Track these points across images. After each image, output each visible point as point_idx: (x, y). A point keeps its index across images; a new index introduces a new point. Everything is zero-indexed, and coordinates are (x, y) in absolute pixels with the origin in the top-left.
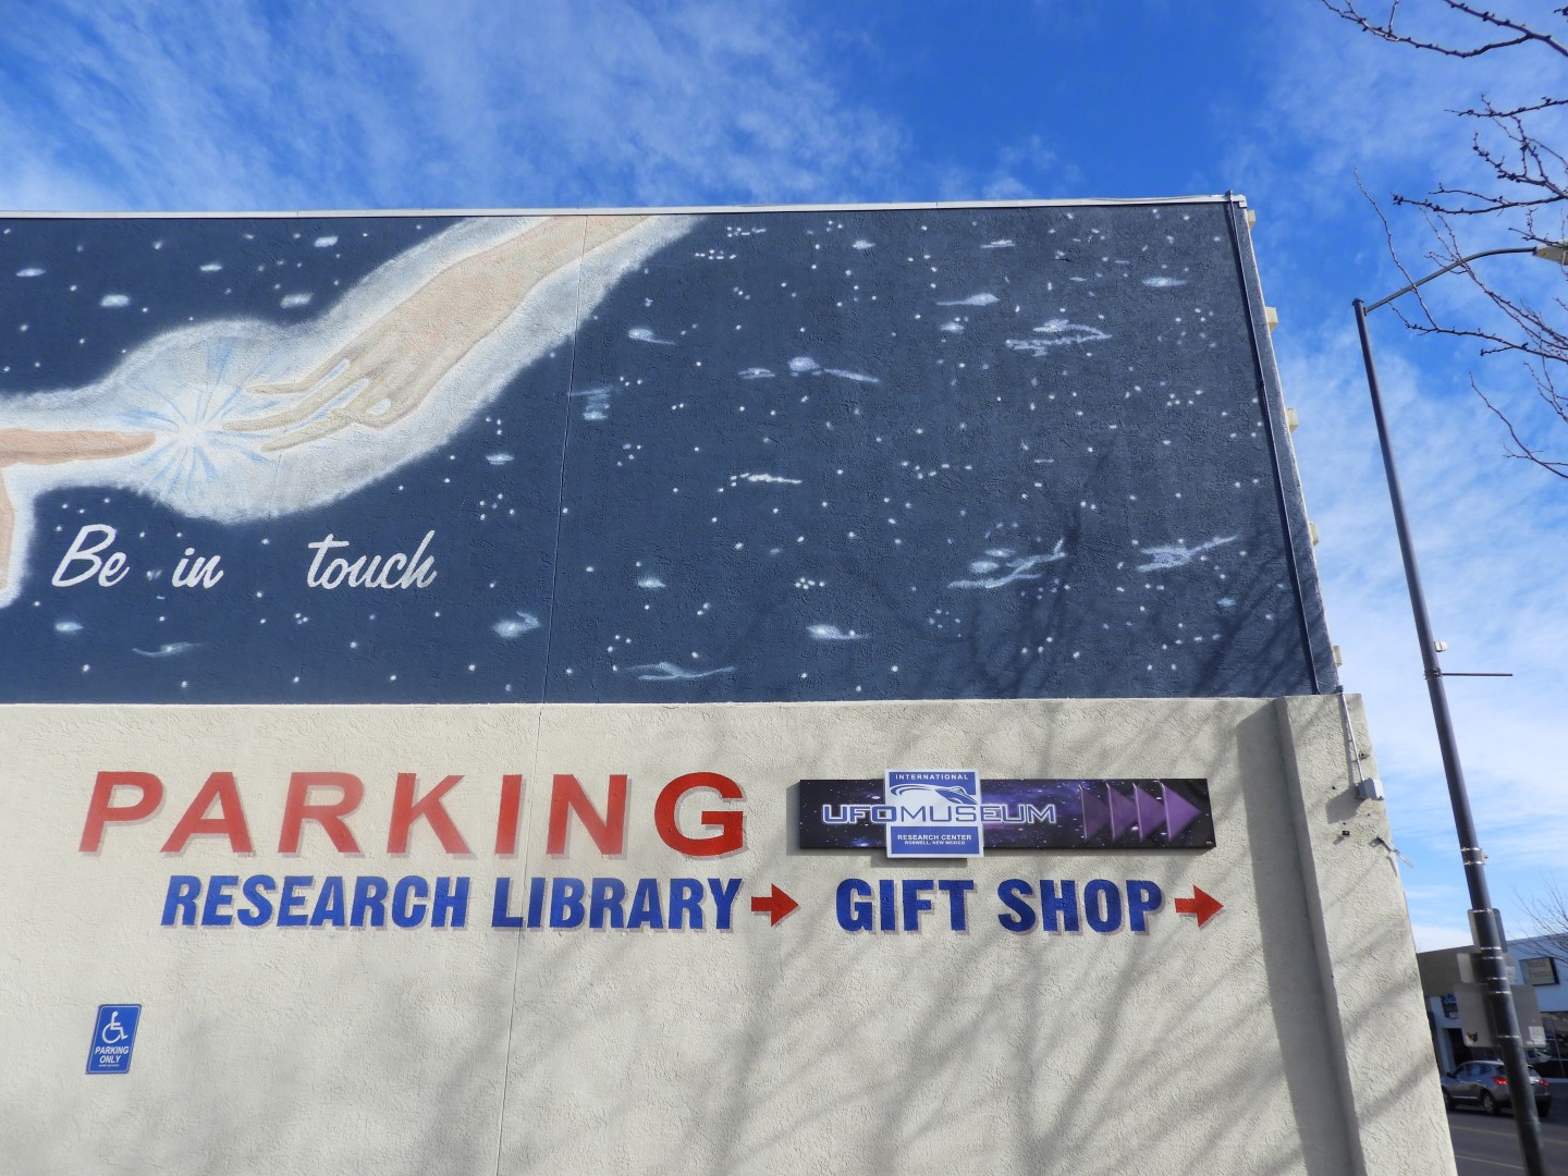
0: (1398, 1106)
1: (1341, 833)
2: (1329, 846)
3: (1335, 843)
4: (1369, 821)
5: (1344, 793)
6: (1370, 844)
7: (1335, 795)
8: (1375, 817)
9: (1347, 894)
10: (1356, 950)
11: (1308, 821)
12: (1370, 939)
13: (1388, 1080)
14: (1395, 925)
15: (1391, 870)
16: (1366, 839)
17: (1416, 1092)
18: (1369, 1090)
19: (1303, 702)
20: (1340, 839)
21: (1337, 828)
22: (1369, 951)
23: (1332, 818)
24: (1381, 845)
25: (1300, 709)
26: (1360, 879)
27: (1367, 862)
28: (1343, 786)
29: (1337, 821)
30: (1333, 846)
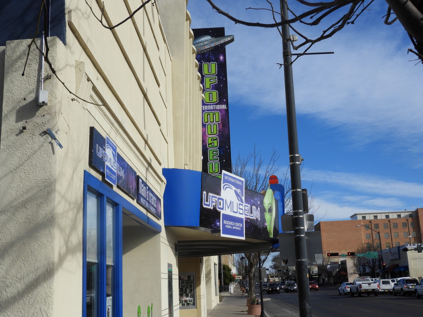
0: (22, 302)
1: (22, 129)
2: (13, 137)
3: (17, 135)
4: (44, 120)
5: (30, 102)
6: (40, 134)
7: (24, 104)
8: (47, 117)
9: (18, 168)
10: (15, 203)
11: (2, 122)
12: (26, 196)
13: (19, 285)
14: (46, 186)
15: (51, 151)
16: (38, 132)
17: (35, 292)
18: (4, 292)
19: (18, 44)
20: (21, 132)
21: (20, 124)
22: (24, 204)
23: (18, 120)
24: (47, 135)
25: (14, 48)
26: (29, 158)
27: (36, 147)
28: (31, 98)
29: (21, 121)
30: (16, 137)
